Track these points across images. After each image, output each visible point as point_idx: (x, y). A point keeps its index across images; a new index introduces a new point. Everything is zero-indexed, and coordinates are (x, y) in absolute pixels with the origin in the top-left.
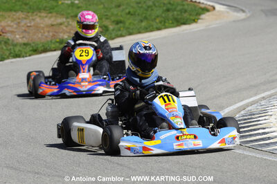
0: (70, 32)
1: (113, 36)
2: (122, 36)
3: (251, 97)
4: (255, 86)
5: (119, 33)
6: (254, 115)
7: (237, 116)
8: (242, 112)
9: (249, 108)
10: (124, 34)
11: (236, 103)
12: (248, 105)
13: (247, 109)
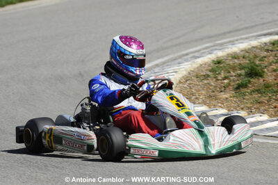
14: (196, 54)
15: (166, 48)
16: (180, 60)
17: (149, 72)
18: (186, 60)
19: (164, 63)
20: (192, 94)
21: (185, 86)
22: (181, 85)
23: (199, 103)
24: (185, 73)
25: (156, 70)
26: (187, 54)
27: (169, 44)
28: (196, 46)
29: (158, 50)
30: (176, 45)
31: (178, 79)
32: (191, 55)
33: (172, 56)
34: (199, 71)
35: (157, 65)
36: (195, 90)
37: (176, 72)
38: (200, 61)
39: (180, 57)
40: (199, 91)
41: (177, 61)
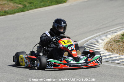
0: (9, 8)
1: (28, 9)
2: (32, 9)
3: (91, 36)
4: (93, 31)
5: (31, 8)
6: (92, 44)
7: (85, 44)
8: (87, 43)
9: (90, 41)
10: (33, 8)
11: (84, 39)
12: (89, 39)
13: (89, 41)
14: (114, 31)
15: (100, 29)
16: (107, 34)
17: (93, 39)
18: (109, 34)
19: (99, 35)
20: (112, 49)
21: (109, 45)
22: (107, 45)
23: (115, 53)
24: (109, 40)
25: (96, 38)
26: (110, 31)
27: (102, 27)
28: (114, 28)
29: (97, 30)
30: (105, 27)
31: (106, 42)
32: (112, 32)
33: (103, 32)
34: (115, 38)
35: (96, 36)
36: (113, 47)
37: (105, 39)
38: (116, 34)
39: (107, 33)
40: (115, 47)
41: (105, 34)
